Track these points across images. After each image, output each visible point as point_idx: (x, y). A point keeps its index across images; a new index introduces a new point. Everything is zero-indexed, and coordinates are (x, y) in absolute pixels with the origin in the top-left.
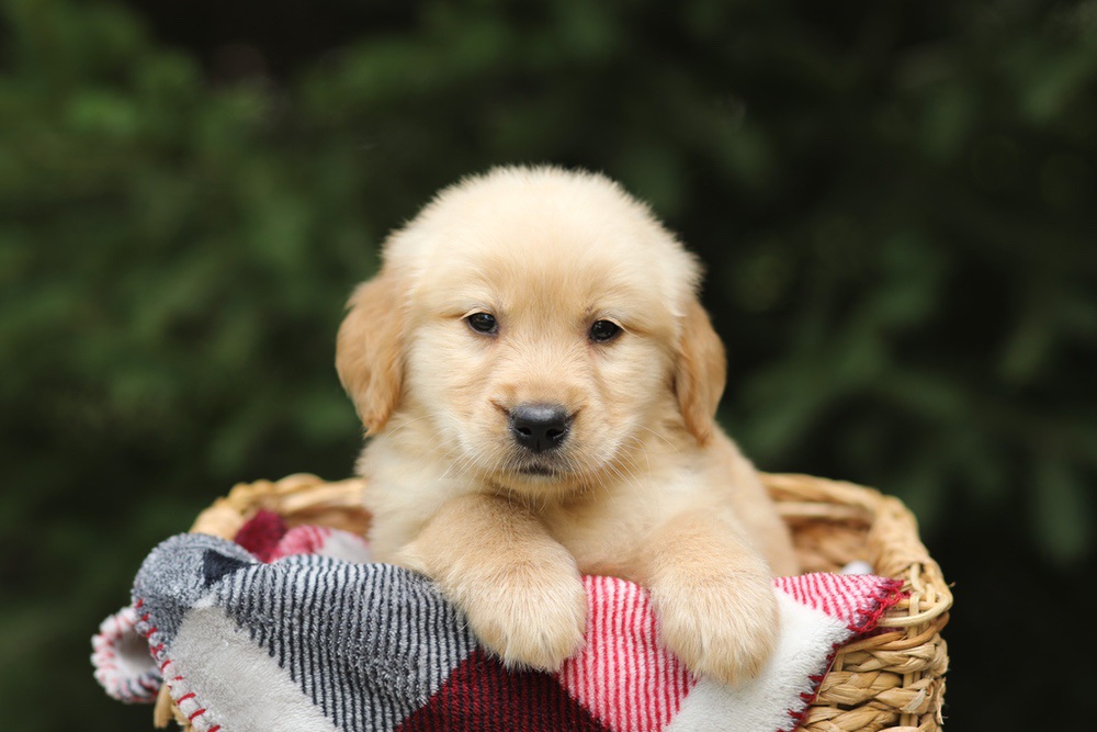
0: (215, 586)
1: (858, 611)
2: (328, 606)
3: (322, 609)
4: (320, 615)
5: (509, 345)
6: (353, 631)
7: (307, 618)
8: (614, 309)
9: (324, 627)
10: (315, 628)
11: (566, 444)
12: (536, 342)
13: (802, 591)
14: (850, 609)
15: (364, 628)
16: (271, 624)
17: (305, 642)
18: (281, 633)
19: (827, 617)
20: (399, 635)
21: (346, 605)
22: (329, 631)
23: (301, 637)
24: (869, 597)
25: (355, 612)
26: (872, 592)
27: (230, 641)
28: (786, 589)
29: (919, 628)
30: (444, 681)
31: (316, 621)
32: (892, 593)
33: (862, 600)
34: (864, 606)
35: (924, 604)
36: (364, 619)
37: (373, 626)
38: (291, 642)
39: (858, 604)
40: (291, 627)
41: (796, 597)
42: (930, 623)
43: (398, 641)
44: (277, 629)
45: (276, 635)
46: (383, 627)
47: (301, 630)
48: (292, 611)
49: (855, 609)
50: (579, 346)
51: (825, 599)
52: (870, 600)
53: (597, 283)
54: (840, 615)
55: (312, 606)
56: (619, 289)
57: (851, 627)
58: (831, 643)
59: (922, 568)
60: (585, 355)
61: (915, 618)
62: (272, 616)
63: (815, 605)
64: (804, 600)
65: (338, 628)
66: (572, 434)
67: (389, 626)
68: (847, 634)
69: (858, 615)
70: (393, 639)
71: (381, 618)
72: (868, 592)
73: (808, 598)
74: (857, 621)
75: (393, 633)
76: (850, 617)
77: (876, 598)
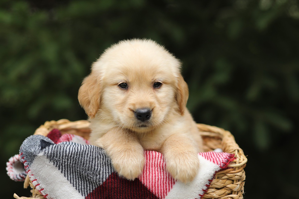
0: (44, 150)
1: (223, 162)
2: (75, 156)
3: (74, 157)
4: (73, 159)
5: (132, 92)
6: (82, 164)
7: (69, 159)
8: (159, 78)
9: (74, 162)
10: (72, 162)
11: (151, 118)
12: (139, 90)
13: (207, 156)
14: (220, 162)
15: (85, 163)
16: (59, 161)
17: (69, 166)
18: (62, 163)
19: (214, 164)
20: (95, 165)
21: (81, 156)
22: (75, 163)
23: (67, 165)
24: (225, 159)
25: (83, 158)
26: (226, 157)
27: (47, 165)
28: (203, 156)
29: (239, 167)
30: (107, 178)
31: (72, 160)
32: (232, 158)
33: (224, 159)
34: (224, 161)
35: (240, 161)
36: (85, 160)
37: (88, 162)
38: (65, 166)
39: (223, 160)
40: (65, 162)
41: (205, 158)
42: (242, 166)
43: (95, 167)
44: (61, 162)
45: (61, 164)
46: (91, 163)
47: (68, 163)
48: (65, 157)
49: (222, 162)
50: (151, 90)
51: (214, 159)
52: (226, 159)
53: (154, 72)
54: (218, 163)
55: (71, 156)
56: (161, 72)
57: (220, 167)
58: (215, 171)
59: (238, 151)
60: (153, 92)
61: (238, 165)
62: (60, 158)
63: (211, 160)
64: (208, 159)
65: (78, 162)
66: (152, 115)
67: (92, 163)
68: (219, 169)
69: (222, 164)
70: (93, 166)
71: (90, 160)
72: (225, 157)
73: (209, 158)
74: (222, 165)
75: (93, 164)
76: (220, 164)
77: (227, 159)
